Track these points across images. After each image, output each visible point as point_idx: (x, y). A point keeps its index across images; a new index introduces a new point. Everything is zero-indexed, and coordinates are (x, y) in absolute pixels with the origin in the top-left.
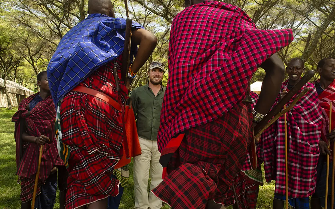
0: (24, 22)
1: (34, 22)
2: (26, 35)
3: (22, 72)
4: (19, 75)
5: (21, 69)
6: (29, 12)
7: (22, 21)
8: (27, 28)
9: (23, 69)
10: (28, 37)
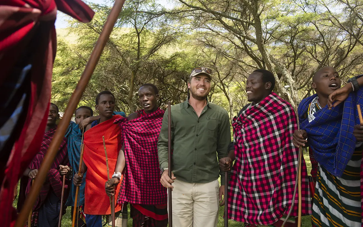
0: (207, 43)
1: (218, 41)
2: (213, 57)
3: (219, 100)
4: (217, 103)
5: (218, 97)
6: (210, 31)
7: (206, 43)
8: (213, 49)
9: (220, 96)
10: (216, 59)
